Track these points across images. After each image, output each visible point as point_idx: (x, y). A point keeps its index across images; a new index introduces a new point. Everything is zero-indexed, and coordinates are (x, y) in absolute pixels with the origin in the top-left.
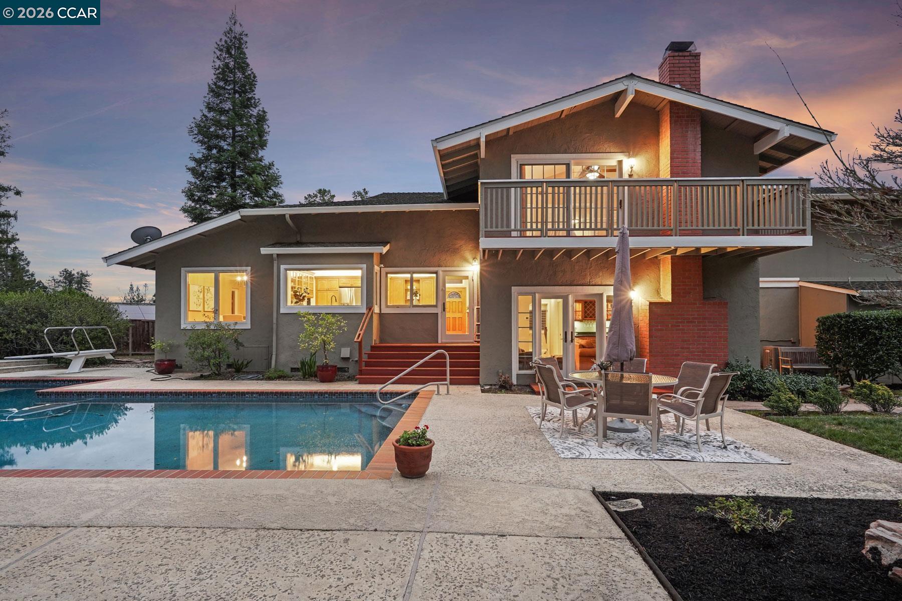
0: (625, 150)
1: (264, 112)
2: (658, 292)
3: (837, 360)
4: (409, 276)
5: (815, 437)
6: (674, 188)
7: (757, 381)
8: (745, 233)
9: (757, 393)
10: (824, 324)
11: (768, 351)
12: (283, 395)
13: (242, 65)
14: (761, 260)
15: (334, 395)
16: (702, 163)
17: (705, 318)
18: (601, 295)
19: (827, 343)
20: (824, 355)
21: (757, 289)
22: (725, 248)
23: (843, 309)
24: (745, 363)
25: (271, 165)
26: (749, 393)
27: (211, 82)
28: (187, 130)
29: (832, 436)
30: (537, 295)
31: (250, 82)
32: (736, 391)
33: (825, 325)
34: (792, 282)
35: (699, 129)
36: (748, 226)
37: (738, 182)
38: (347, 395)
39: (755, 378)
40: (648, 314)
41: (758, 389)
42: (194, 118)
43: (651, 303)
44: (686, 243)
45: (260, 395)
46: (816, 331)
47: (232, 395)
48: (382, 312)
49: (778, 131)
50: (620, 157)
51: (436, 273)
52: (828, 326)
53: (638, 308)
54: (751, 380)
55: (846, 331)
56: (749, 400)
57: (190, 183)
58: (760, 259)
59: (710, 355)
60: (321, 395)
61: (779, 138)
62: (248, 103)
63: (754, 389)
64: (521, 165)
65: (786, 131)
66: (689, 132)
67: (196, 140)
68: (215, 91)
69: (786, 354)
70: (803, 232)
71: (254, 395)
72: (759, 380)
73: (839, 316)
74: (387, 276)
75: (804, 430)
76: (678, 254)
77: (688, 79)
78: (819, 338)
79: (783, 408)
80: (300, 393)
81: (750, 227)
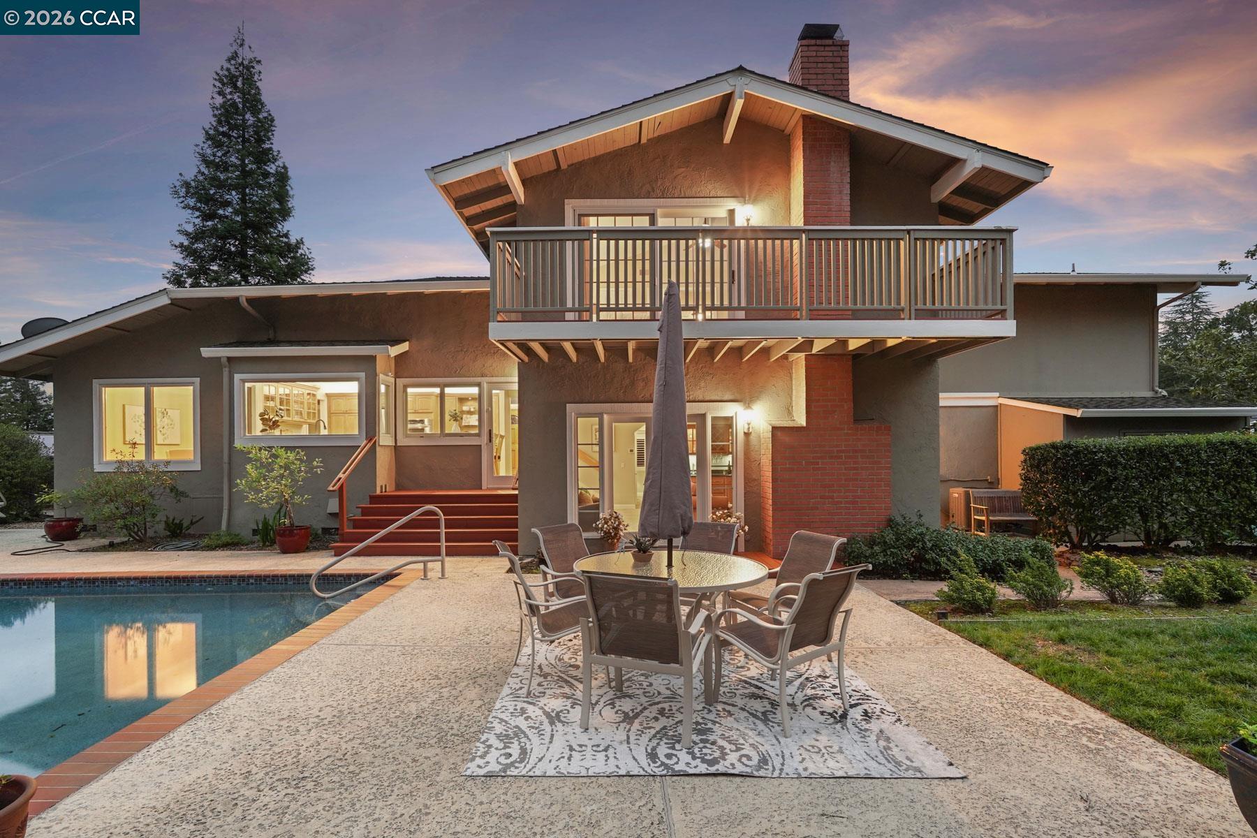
0: (738, 193)
1: (285, 167)
2: (789, 411)
3: (1052, 511)
4: (437, 390)
5: (1019, 674)
6: (801, 243)
7: (931, 549)
8: (913, 316)
9: (932, 568)
10: (1032, 458)
11: (957, 495)
12: (180, 582)
13: (254, 103)
14: (942, 362)
15: (265, 580)
16: (852, 211)
17: (856, 451)
18: (703, 416)
19: (1036, 484)
20: (1032, 503)
21: (936, 407)
22: (883, 341)
23: (1056, 435)
24: (915, 519)
25: (300, 243)
26: (921, 567)
27: (207, 126)
28: (169, 191)
29: (1051, 676)
30: (605, 416)
31: (265, 127)
32: (900, 564)
33: (1034, 459)
34: (989, 399)
35: (847, 159)
36: (916, 304)
37: (902, 233)
38: (286, 580)
39: (929, 545)
40: (770, 446)
41: (934, 561)
42: (181, 174)
43: (774, 429)
44: (825, 334)
45: (141, 582)
46: (1021, 468)
47: (94, 583)
48: (398, 444)
49: (965, 161)
50: (731, 204)
51: (479, 385)
52: (1037, 459)
53: (760, 436)
54: (923, 548)
55: (1063, 469)
56: (920, 578)
57: (177, 264)
58: (940, 360)
59: (864, 508)
60: (244, 580)
61: (967, 172)
62: (264, 156)
63: (927, 561)
64: (580, 216)
65: (976, 161)
66: (832, 164)
67: (183, 205)
68: (214, 139)
69: (979, 500)
70: (1001, 314)
71: (132, 583)
72: (935, 546)
73: (1054, 446)
74: (405, 391)
75: (999, 655)
76: (814, 351)
77: (830, 82)
78: (1026, 479)
79: (967, 601)
80: (208, 577)
81: (920, 306)
